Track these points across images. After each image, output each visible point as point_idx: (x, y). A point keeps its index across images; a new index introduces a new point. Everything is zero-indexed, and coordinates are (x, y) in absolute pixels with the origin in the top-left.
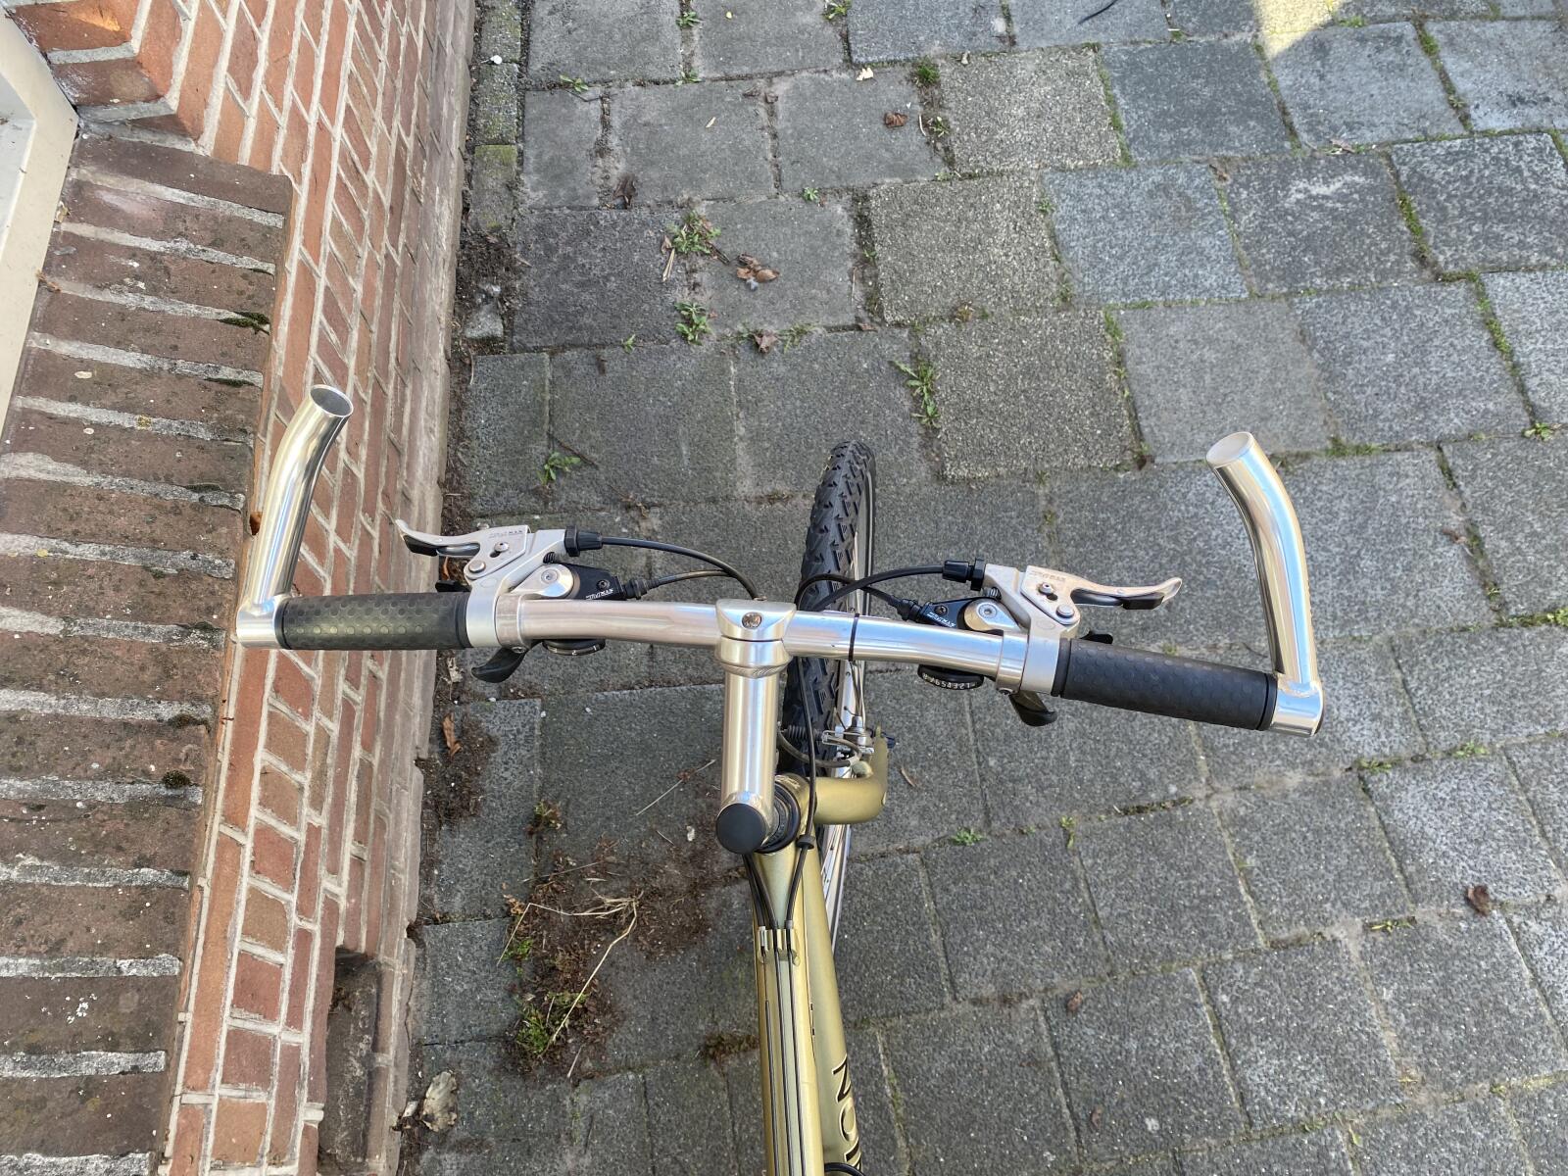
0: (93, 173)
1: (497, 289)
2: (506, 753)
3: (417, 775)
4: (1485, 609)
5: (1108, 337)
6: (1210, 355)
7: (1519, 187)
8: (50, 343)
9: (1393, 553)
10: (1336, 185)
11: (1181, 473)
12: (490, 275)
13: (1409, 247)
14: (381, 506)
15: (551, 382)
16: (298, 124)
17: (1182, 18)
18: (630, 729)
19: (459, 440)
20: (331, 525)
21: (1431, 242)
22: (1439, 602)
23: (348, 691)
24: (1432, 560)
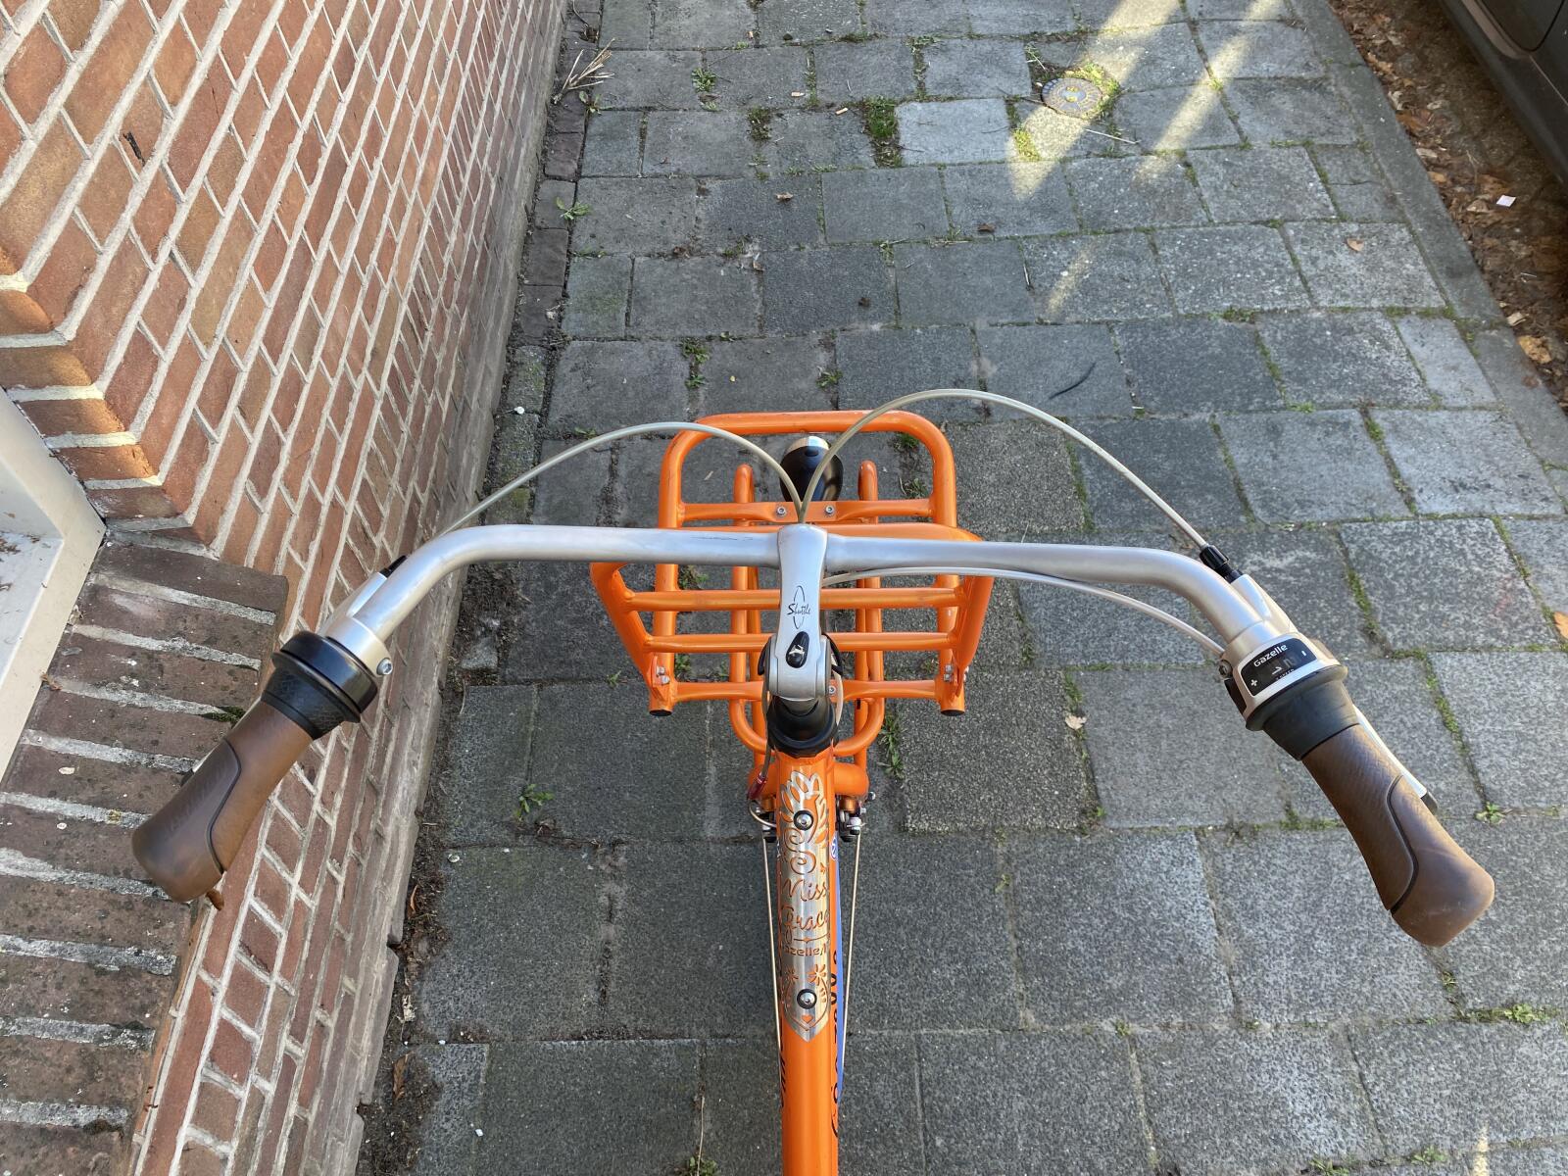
0: (110, 578)
1: (496, 623)
2: (448, 1102)
3: (357, 1123)
4: (1442, 1001)
5: (1068, 697)
6: (1167, 721)
7: (1463, 569)
8: (42, 740)
9: (1347, 934)
10: (1289, 559)
11: (1137, 840)
12: (492, 609)
13: (1359, 622)
14: (350, 848)
15: (537, 715)
16: (312, 506)
17: (1145, 397)
18: (575, 1084)
19: (443, 768)
20: (294, 879)
21: (1380, 619)
22: (1394, 990)
23: (292, 1046)
24: (1387, 945)
